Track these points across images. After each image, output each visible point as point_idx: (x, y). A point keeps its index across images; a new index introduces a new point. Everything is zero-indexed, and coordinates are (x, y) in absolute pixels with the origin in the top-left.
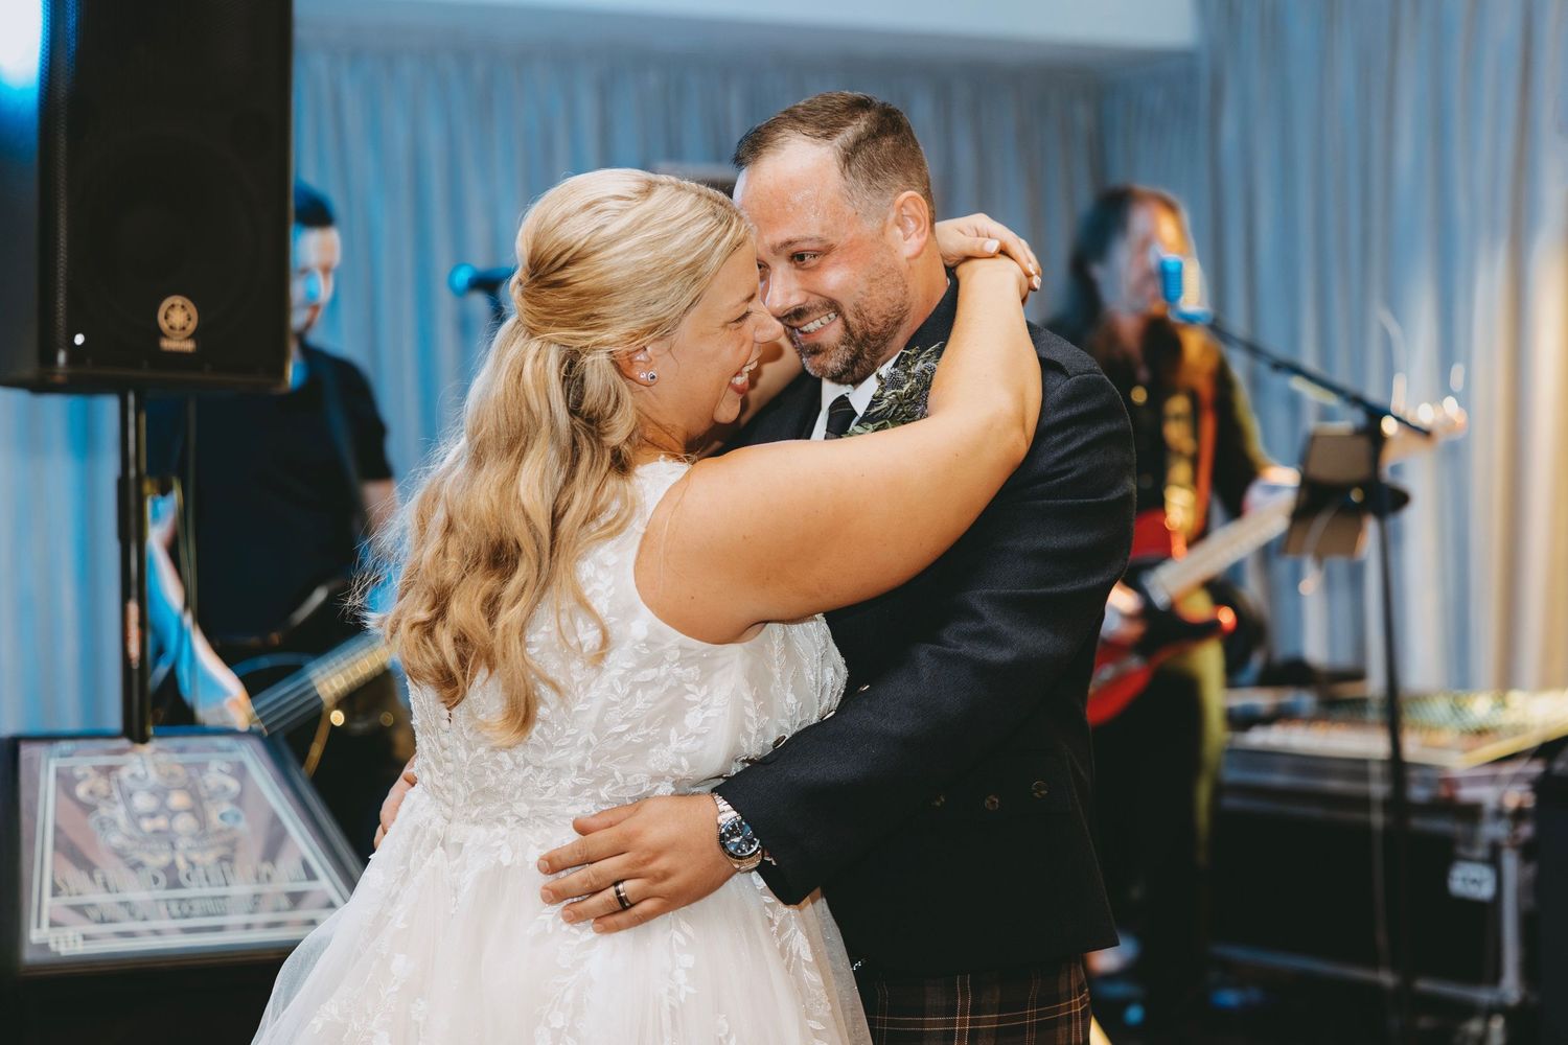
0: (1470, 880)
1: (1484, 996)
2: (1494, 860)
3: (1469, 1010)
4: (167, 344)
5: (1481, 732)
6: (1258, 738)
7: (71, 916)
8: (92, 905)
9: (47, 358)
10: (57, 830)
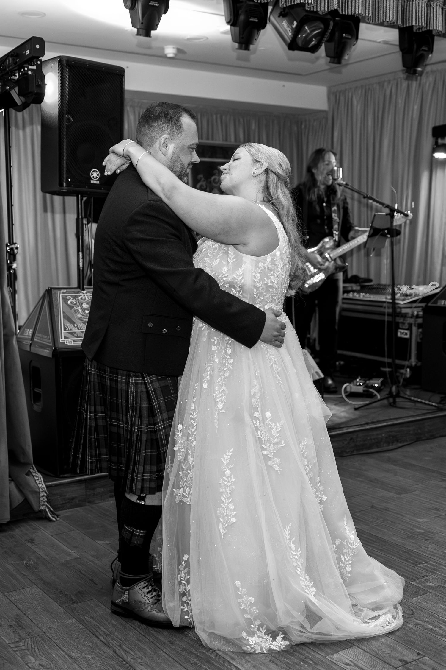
0: (403, 333)
1: (406, 363)
2: (410, 329)
3: (403, 367)
4: (92, 182)
5: (406, 295)
6: (351, 295)
7: (69, 335)
8: (75, 332)
9: (61, 185)
10: (63, 312)
